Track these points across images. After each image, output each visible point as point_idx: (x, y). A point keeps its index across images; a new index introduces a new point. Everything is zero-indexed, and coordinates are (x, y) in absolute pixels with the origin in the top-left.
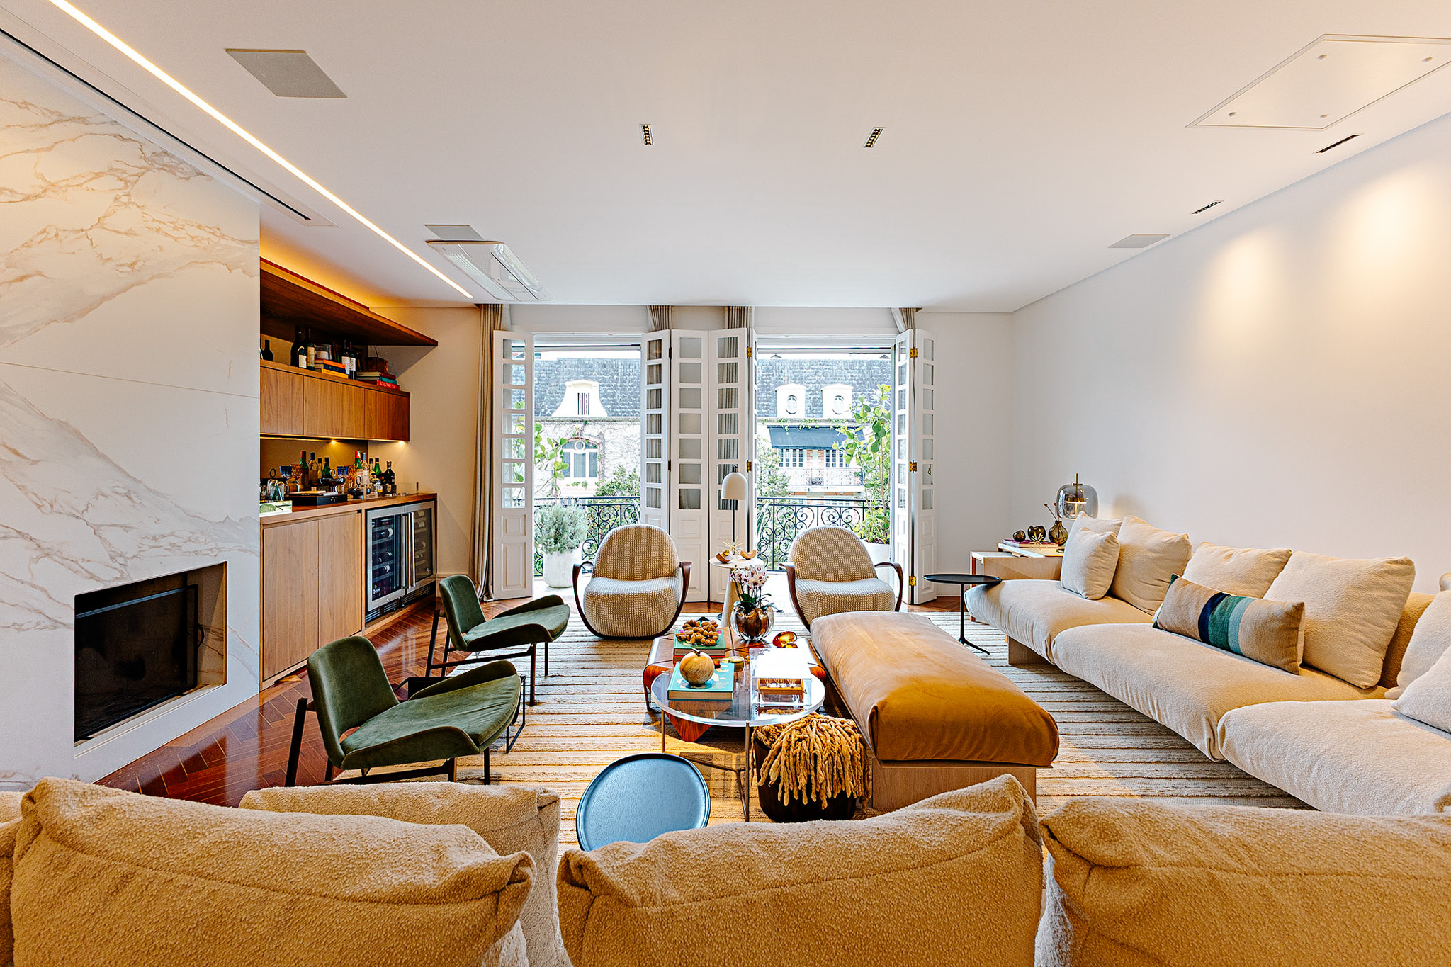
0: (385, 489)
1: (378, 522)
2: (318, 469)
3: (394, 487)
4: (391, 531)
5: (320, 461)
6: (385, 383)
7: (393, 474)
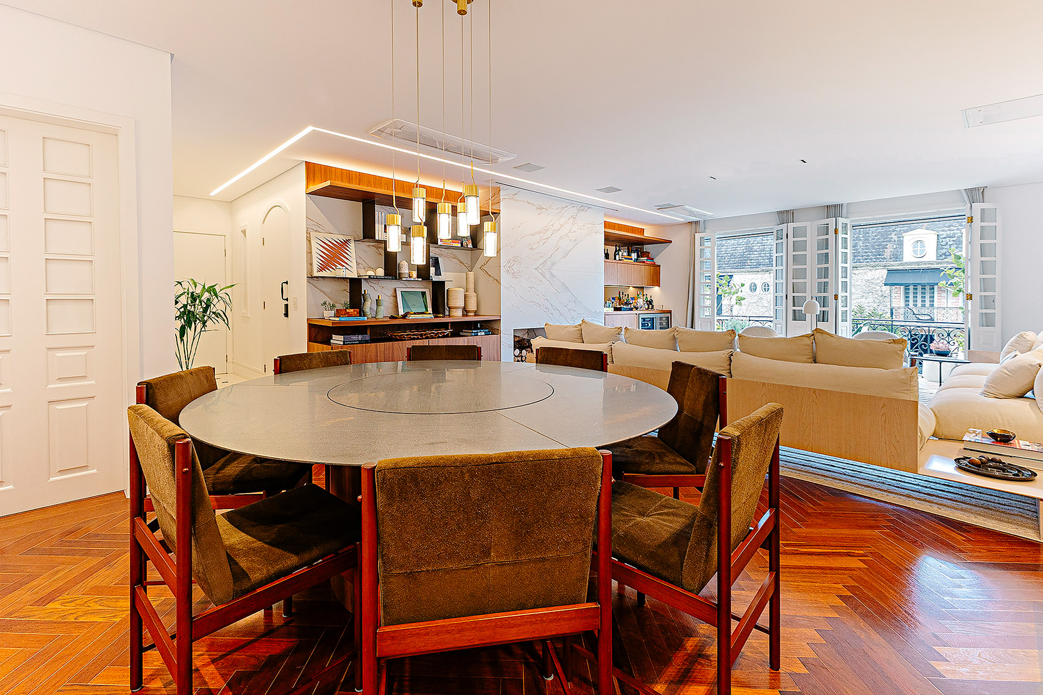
0: (648, 307)
1: (644, 319)
2: (625, 299)
3: (653, 306)
4: (650, 325)
5: (625, 295)
6: (649, 262)
7: (652, 301)
